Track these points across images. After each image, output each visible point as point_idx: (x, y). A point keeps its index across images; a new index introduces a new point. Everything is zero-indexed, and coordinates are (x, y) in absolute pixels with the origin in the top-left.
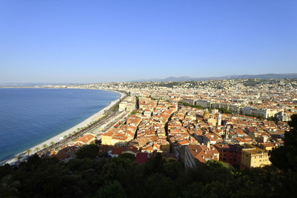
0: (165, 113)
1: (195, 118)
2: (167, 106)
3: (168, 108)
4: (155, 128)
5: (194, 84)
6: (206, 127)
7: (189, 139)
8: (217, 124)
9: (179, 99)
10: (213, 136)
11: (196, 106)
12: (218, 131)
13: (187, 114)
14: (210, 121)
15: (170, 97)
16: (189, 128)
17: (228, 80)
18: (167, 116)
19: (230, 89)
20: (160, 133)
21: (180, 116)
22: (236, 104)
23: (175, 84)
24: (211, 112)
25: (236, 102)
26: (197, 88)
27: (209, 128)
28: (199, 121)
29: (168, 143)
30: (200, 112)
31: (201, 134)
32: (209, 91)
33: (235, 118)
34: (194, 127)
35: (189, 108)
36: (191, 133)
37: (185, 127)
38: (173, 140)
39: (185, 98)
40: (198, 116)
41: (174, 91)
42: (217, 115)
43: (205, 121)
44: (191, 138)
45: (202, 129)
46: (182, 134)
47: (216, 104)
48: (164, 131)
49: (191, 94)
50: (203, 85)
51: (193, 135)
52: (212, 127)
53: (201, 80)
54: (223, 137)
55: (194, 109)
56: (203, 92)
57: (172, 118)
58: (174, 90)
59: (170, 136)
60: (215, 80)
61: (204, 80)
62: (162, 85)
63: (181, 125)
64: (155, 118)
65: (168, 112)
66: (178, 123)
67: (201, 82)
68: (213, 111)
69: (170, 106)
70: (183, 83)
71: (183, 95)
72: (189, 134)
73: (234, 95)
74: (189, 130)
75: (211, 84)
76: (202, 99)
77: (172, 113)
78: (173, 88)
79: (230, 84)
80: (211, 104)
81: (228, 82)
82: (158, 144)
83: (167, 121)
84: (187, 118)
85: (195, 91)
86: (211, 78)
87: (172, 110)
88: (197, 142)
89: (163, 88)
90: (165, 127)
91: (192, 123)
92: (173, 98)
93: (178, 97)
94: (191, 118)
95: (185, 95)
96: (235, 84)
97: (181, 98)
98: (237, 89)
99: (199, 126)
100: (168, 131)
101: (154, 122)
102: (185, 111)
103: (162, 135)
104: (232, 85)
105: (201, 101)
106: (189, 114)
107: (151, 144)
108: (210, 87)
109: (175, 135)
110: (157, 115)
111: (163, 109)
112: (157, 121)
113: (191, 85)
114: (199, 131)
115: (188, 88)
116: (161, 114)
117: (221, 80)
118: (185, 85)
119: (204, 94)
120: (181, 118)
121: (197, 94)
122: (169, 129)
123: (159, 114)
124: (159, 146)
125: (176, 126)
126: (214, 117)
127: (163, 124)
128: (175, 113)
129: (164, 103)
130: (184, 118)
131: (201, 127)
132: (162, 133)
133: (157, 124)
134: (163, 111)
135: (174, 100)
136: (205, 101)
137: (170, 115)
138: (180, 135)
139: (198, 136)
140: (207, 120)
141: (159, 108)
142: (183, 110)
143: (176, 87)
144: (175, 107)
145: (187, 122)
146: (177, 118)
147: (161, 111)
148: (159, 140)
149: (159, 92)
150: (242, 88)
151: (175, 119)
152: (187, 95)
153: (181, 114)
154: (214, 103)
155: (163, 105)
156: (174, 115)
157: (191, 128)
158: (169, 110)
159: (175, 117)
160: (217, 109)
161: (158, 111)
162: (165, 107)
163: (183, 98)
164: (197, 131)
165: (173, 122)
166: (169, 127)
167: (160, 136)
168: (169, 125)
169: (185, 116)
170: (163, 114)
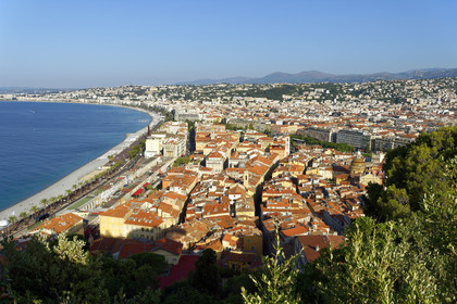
0: (258, 163)
1: (329, 175)
2: (264, 145)
3: (267, 150)
4: (231, 197)
5: (333, 89)
6: (355, 194)
7: (310, 224)
9: (294, 128)
11: (335, 145)
13: (310, 163)
14: (365, 180)
15: (273, 122)
16: (313, 198)
17: (418, 79)
18: (263, 168)
19: (422, 103)
20: (243, 209)
21: (294, 168)
23: (288, 90)
24: (369, 160)
26: (341, 100)
28: (338, 181)
29: (258, 232)
30: (343, 158)
31: (340, 211)
32: (370, 108)
34: (326, 194)
35: (317, 150)
36: (318, 208)
37: (304, 196)
38: (270, 226)
39: (308, 126)
40: (336, 169)
41: (284, 108)
43: (354, 181)
44: (316, 220)
45: (344, 200)
46: (294, 212)
47: (383, 140)
48: (251, 205)
49: (324, 116)
50: (356, 93)
51: (321, 214)
53: (352, 80)
55: (328, 152)
56: (356, 111)
57: (275, 175)
58: (285, 106)
59: (267, 217)
60: (386, 80)
61: (360, 79)
62: (255, 92)
63: (295, 189)
64: (234, 173)
65: (265, 161)
66: (287, 185)
67: (352, 87)
68: (374, 156)
69: (272, 144)
70: (307, 89)
71: (305, 118)
72: (312, 211)
73: (432, 118)
74: (312, 203)
75: (376, 91)
76: (351, 126)
77: (274, 162)
78: (281, 100)
79: (422, 89)
80: (373, 141)
81: (417, 86)
82: (234, 234)
83: (262, 180)
84: (311, 175)
85: (335, 107)
86: (376, 75)
87: (276, 155)
88: (328, 230)
89: (258, 99)
90: (254, 196)
91: (321, 185)
92: (280, 126)
93: (292, 124)
94: (321, 173)
95: (310, 118)
96: (436, 92)
97: (301, 124)
98: (439, 102)
99: (338, 192)
100: (262, 206)
101: (229, 185)
102: (305, 157)
103: (247, 213)
104: (427, 92)
105: (348, 132)
106: (314, 165)
107: (219, 234)
108: (372, 98)
109: (276, 215)
110: (237, 166)
111: (253, 153)
112: (236, 181)
113: (328, 92)
114: (335, 204)
115: (318, 101)
116: (247, 164)
117: (402, 80)
118: (312, 93)
119: (358, 115)
120: (295, 175)
121: (339, 114)
122: (264, 199)
123: (242, 165)
124: (235, 239)
125: (282, 192)
126: (374, 172)
127: (250, 189)
128: (283, 161)
129: (257, 137)
130: (304, 173)
131: (343, 195)
132: (248, 210)
133: (235, 189)
134: (252, 157)
135: (283, 130)
136: (357, 133)
137: (270, 166)
138: (290, 214)
139: (333, 216)
140: (358, 179)
141: (245, 150)
142: (301, 155)
143: (289, 97)
144: (283, 148)
145: (310, 183)
146: (286, 173)
147: (248, 157)
148: (239, 225)
149: (246, 111)
150: (452, 101)
151: (280, 176)
152: (315, 119)
153: (296, 163)
154: (380, 137)
155: (254, 143)
156: (280, 167)
157: (317, 197)
158: (268, 154)
159: (281, 173)
160: (384, 152)
161: (240, 157)
162: (260, 146)
163: (305, 126)
164: (332, 206)
165: (275, 182)
166: (265, 197)
167: (242, 217)
168: (266, 190)
169: (306, 170)
170: (252, 165)
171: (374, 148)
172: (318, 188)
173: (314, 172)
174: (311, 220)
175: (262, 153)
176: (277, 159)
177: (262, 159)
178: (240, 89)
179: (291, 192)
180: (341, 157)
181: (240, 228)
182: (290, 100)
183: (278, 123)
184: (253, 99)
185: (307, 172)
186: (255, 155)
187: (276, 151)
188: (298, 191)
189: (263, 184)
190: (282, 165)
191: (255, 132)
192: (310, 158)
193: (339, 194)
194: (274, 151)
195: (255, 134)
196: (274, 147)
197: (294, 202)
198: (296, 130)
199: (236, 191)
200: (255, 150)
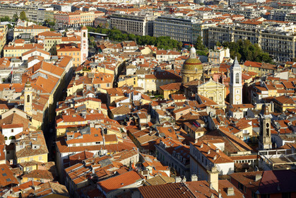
0: (43, 73)
1: (151, 85)
2: (48, 44)
3: (53, 52)
4: (7, 133)
6: (196, 113)
7: (141, 164)
8: (229, 99)
9: (90, 16)
10: (220, 146)
12: (235, 126)
13: (122, 69)
14: (206, 90)
16: (136, 123)
18: (51, 80)
20: (29, 151)
21: (100, 78)
22: (283, 28)
24: (204, 59)
25: (281, 18)
27: (205, 118)
28: (166, 94)
29: (59, 188)
30: (169, 59)
31: (179, 141)
33: (284, 76)
34: (154, 116)
35: (130, 49)
36: (145, 140)
38: (77, 174)
39: (110, 13)
40: (161, 75)
42: (227, 67)
43: (189, 92)
44: (148, 159)
45: (181, 123)
46: (111, 148)
47: (219, 29)
48: (40, 143)
51: (152, 148)
52: (214, 112)
54: (255, 144)
55: (146, 50)
57: (71, 91)
59: (69, 162)
63: (105, 112)
65: (52, 68)
66: (94, 105)
68: (212, 54)
69: (60, 42)
72: (138, 144)
74: (135, 132)
76: (172, 11)
77: (67, 70)
80: (206, 31)
83: (51, 101)
84: (127, 88)
87: (69, 58)
88: (168, 173)
91: (145, 102)
92: (67, 14)
93: (86, 10)
94: (140, 83)
97: (99, 10)
99: (171, 111)
100: (58, 143)
102: (114, 60)
103: (36, 158)
105: (169, 20)
106: (129, 71)
109: (85, 156)
111: (32, 58)
112: (10, 106)
114: (171, 130)
116: (25, 76)
120: (103, 88)
122: (60, 132)
123: (17, 79)
125: (89, 118)
126: (217, 77)
127: (36, 117)
128: (80, 67)
129: (35, 32)
130: (115, 85)
131: (178, 116)
132: (37, 152)
133: (11, 117)
134: (30, 65)
135: (73, 19)
136: (182, 20)
137: (60, 77)
138: (104, 152)
139: (171, 150)
140: (195, 89)
141: (18, 53)
142: (107, 58)
144: (78, 48)
145: (128, 100)
146: (89, 86)
147: (25, 64)
148: (25, 180)
151: (80, 93)
153: (101, 70)
154: (214, 25)
155: (32, 41)
156: (77, 78)
157: (142, 121)
158: (55, 57)
159: (81, 86)
160: (225, 46)
161: (12, 64)
162: (41, 46)
163: (106, 12)
164: (166, 133)
165: (74, 103)
166: (62, 127)
167: (28, 164)
168: (60, 117)
169: (117, 79)
170: (33, 77)
171: (206, 42)
172: (140, 107)
173: (129, 82)
174: (141, 159)
175: (47, 57)
176: (71, 65)
177: (48, 68)
179: (100, 116)
180: (166, 58)
181: (30, 184)
183: (64, 8)
185: (120, 84)
186: (35, 62)
187: (68, 53)
188: (110, 114)
190: (81, 75)
191: (30, 24)
192: (121, 61)
193: (173, 114)
194: (64, 53)
195: (32, 27)
196: (62, 46)
197: (110, 132)
198: (92, 19)
199: (14, 123)
200: (34, 54)
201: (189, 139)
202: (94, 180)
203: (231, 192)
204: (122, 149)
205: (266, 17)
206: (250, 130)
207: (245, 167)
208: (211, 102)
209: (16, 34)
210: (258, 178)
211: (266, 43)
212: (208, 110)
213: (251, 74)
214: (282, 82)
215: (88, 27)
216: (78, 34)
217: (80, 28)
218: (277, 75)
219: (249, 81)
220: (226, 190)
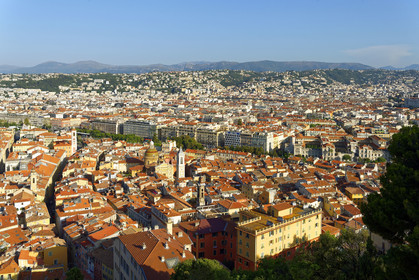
0: (44, 162)
1: (123, 168)
2: (47, 141)
3: (51, 147)
4: (18, 205)
5: (112, 80)
6: (154, 185)
7: (118, 221)
8: (176, 174)
9: (78, 121)
10: (171, 206)
11: (121, 135)
12: (181, 192)
13: (102, 158)
14: (160, 169)
15: (53, 115)
16: (113, 194)
17: (190, 71)
18: (50, 167)
19: (195, 93)
20: (36, 217)
21: (87, 164)
22: (210, 127)
23: (65, 80)
24: (159, 148)
25: (209, 121)
26: (121, 91)
27: (161, 188)
28: (133, 174)
29: (61, 242)
30: (135, 149)
31: (143, 204)
32: (150, 98)
33: (211, 158)
34: (126, 188)
35: (107, 143)
36: (120, 204)
37: (103, 193)
38: (73, 231)
39: (92, 119)
40: (130, 161)
41: (62, 100)
42: (174, 154)
43: (150, 171)
44: (123, 217)
45: (145, 192)
46: (94, 212)
47: (168, 128)
48: (44, 211)
49: (108, 106)
50: (135, 84)
51: (125, 210)
52: (166, 183)
53: (131, 71)
54: (194, 203)
55: (119, 144)
56: (138, 101)
57: (66, 174)
58: (63, 98)
59: (66, 223)
60: (163, 71)
61: (138, 70)
62: (26, 83)
63: (91, 187)
64: (15, 177)
65: (50, 159)
66: (83, 183)
67: (131, 77)
68: (164, 145)
69: (56, 139)
70: (85, 80)
71: (87, 109)
72: (115, 208)
73: (205, 107)
74: (112, 200)
75: (154, 82)
76: (136, 117)
77: (62, 159)
78: (58, 91)
79: (194, 80)
80: (160, 130)
81: (190, 78)
82: (31, 250)
83: (50, 181)
84: (106, 170)
85: (116, 98)
86: (152, 67)
87: (63, 151)
88: (137, 225)
89: (30, 91)
90: (45, 201)
91: (119, 179)
92: (62, 120)
93: (74, 117)
94: (115, 166)
95: (93, 110)
96: (205, 82)
97: (84, 117)
98: (209, 92)
99: (138, 184)
100: (57, 210)
101: (11, 191)
102: (96, 152)
103: (41, 222)
104: (198, 83)
105: (134, 123)
106: (107, 159)
107: (12, 253)
108: (151, 88)
109: (77, 218)
110: (18, 168)
111: (36, 152)
112: (20, 187)
113: (108, 83)
114: (138, 197)
115: (99, 91)
116: (30, 165)
117: (176, 71)
118: (91, 84)
119: (141, 105)
120: (89, 171)
121: (122, 105)
122: (58, 203)
123: (23, 167)
124: (34, 255)
125: (79, 192)
126: (168, 161)
127: (39, 193)
128: (71, 157)
129: (37, 133)
130: (97, 169)
131: (142, 187)
132: (42, 218)
133: (21, 194)
134: (34, 156)
135: (65, 123)
136: (144, 123)
137: (57, 165)
138: (91, 214)
139: (138, 210)
140: (153, 169)
141: (24, 148)
142: (91, 150)
143: (67, 88)
144: (69, 143)
145: (107, 179)
146: (79, 170)
147: (30, 156)
148: (33, 238)
149: (18, 104)
150: (219, 90)
151: (72, 175)
152: (98, 111)
153: (87, 158)
154: (165, 126)
155: (35, 140)
156: (70, 164)
157: (117, 192)
158: (53, 151)
159: (73, 170)
160: (173, 140)
161: (19, 157)
162: (42, 143)
163: (89, 118)
164: (135, 199)
165: (68, 182)
166: (59, 199)
167: (35, 226)
168: (59, 192)
169: (98, 164)
170: (36, 165)
171: (161, 137)
172: (116, 182)
173: (108, 166)
174: (118, 217)
175: (47, 151)
176: (64, 156)
177: (47, 158)
178: (7, 79)
179: (87, 190)
180: (133, 149)
181: (38, 240)
182: (68, 91)
183: (58, 116)
184: (23, 91)
185: (101, 167)
186: (38, 154)
187: (62, 148)
188: (94, 188)
189: (53, 186)
190: (72, 162)
191: (33, 127)
192: (101, 152)
193: (139, 186)
194: (59, 148)
195: (34, 130)
196: (58, 143)
197: (95, 201)
198: (79, 123)
199: (23, 198)
200: (37, 148)
201: (150, 202)
202: (85, 235)
203: (181, 235)
204: (104, 211)
205: (199, 120)
206: (190, 194)
207: (189, 218)
208: (164, 177)
209: (21, 135)
210: (197, 225)
211: (199, 137)
212: (162, 183)
213: (190, 157)
214: (211, 162)
215: (76, 129)
216: (69, 134)
217: (71, 130)
218: (207, 158)
219: (189, 162)
220: (177, 234)
